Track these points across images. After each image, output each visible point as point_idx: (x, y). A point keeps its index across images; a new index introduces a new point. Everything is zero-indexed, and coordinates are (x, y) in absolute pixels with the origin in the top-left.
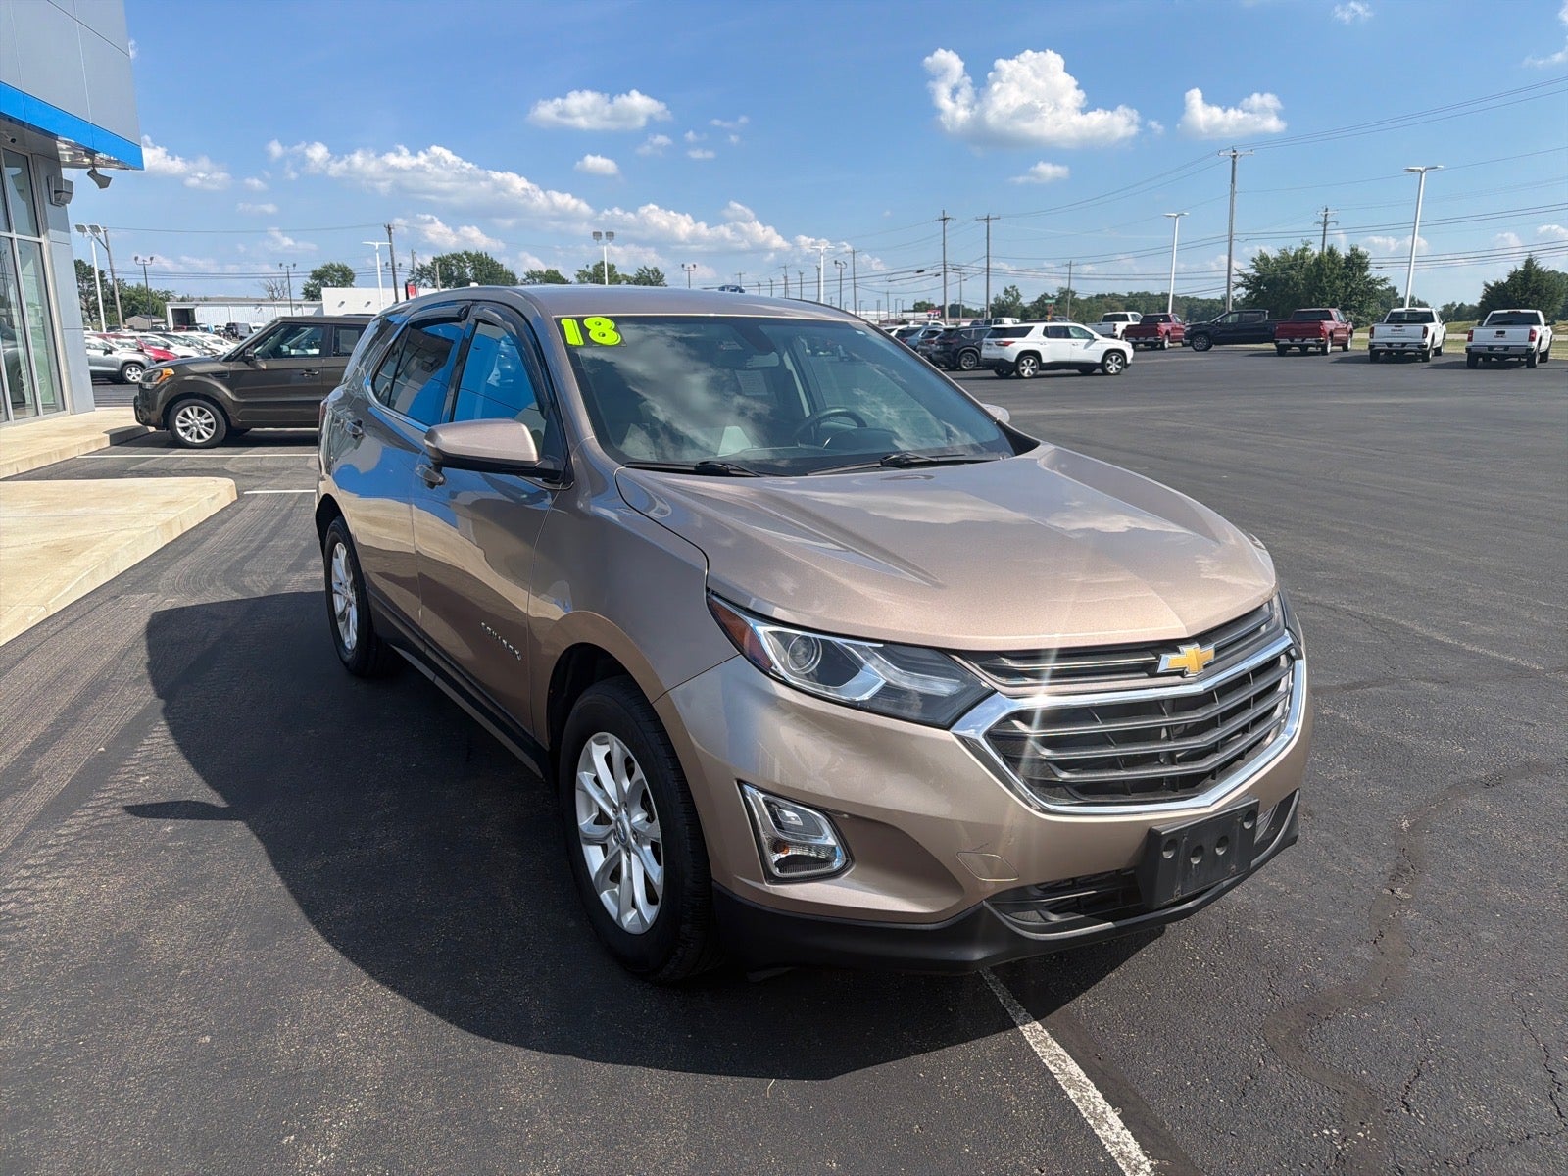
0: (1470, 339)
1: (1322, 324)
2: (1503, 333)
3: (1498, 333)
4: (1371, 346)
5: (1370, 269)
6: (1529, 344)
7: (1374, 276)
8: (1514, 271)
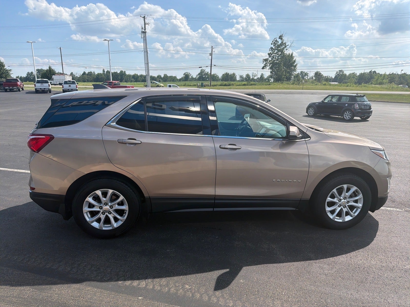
0: (63, 87)
1: (17, 83)
2: (70, 86)
3: (69, 86)
4: (36, 89)
5: (6, 67)
6: (76, 88)
7: (7, 69)
8: (47, 69)
